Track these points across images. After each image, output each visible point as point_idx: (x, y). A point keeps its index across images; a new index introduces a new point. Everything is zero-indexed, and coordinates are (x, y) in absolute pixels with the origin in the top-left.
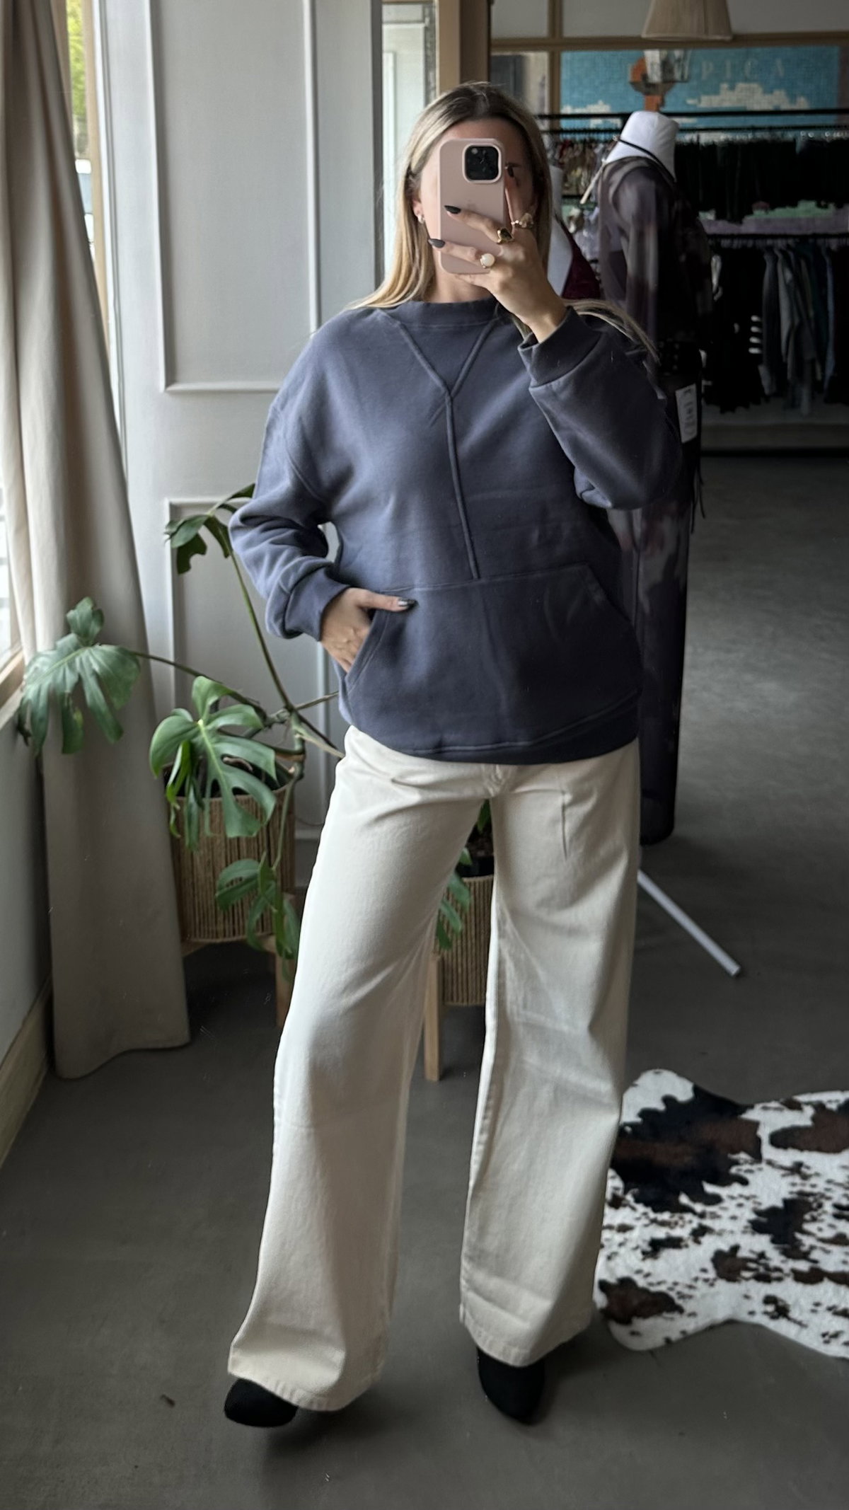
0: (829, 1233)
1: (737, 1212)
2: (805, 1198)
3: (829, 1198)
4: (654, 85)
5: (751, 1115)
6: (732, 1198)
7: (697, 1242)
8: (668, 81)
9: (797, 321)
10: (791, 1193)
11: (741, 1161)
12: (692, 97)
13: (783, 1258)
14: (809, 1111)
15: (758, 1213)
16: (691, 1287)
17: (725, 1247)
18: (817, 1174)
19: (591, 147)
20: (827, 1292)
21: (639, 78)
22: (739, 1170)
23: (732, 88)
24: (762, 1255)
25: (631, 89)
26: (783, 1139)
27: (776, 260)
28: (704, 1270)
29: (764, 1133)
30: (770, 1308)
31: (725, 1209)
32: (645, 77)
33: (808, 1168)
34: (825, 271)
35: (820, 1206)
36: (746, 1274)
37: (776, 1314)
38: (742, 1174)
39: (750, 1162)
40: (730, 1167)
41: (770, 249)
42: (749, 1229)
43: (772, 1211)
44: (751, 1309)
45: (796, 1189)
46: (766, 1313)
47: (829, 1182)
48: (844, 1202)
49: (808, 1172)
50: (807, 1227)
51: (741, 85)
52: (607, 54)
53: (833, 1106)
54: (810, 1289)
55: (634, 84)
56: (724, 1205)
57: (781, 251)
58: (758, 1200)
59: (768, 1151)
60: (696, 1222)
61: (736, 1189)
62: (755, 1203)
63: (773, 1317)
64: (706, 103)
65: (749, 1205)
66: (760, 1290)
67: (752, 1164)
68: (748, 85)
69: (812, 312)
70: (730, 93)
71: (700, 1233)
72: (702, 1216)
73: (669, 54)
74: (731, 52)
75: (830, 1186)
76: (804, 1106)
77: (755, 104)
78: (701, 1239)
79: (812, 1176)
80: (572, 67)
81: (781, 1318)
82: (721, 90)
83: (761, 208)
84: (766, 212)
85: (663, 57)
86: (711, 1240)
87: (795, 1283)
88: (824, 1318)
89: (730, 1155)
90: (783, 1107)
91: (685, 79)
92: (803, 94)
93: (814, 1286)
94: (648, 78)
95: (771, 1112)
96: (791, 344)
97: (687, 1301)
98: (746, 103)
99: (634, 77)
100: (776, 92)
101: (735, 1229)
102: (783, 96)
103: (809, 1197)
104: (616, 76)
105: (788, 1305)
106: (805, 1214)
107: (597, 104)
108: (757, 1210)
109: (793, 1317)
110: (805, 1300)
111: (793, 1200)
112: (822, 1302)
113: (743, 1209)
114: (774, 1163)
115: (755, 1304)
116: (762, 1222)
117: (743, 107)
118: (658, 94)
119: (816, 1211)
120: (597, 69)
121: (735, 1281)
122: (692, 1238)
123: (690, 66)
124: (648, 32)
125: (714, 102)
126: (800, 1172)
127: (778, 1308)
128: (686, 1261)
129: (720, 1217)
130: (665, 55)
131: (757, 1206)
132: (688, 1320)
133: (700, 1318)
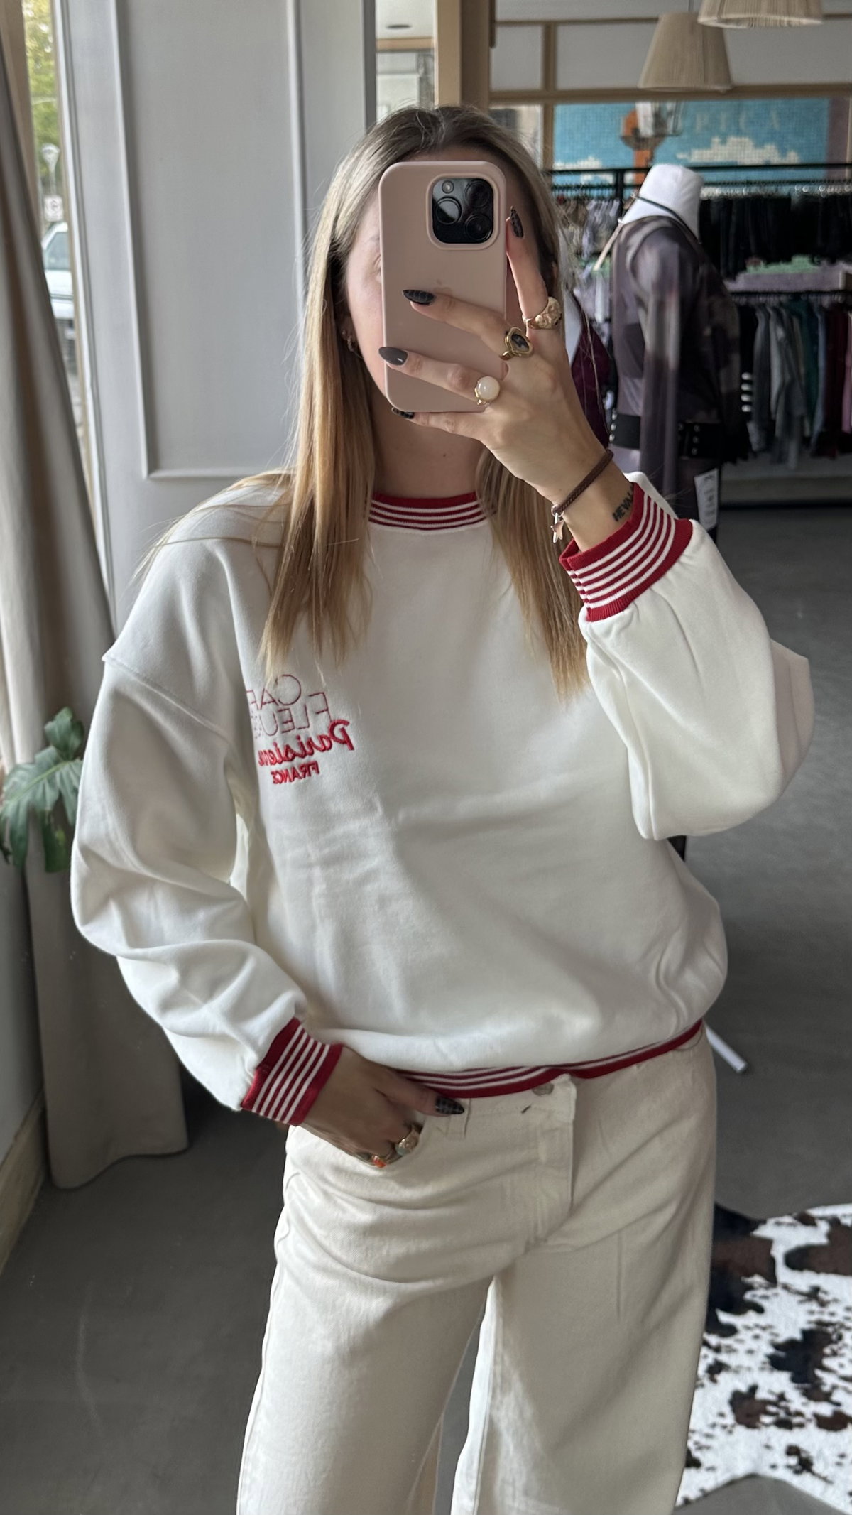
0: (850, 1370)
1: (751, 1344)
2: (824, 1328)
3: (849, 1329)
4: (644, 139)
5: (765, 1231)
6: (748, 1328)
7: (714, 1381)
8: (660, 135)
9: (788, 378)
10: (810, 1322)
11: (756, 1285)
12: (683, 150)
13: (804, 1400)
14: (824, 1227)
15: (777, 1346)
16: (708, 1436)
17: (743, 1388)
18: (836, 1301)
19: (584, 204)
21: (630, 134)
22: (754, 1296)
23: (724, 142)
24: (782, 1397)
25: (620, 143)
26: (800, 1259)
27: (768, 317)
28: (722, 1415)
29: (778, 1252)
30: (793, 1461)
31: (741, 1341)
32: (636, 131)
33: (826, 1293)
34: (817, 328)
35: (840, 1338)
36: (766, 1419)
37: (799, 1468)
38: (757, 1300)
39: (764, 1285)
40: (744, 1293)
41: (763, 306)
42: (768, 1366)
43: (790, 1345)
44: (772, 1462)
45: (815, 1318)
46: (789, 1467)
47: (848, 1309)
49: (827, 1298)
50: (828, 1362)
51: (733, 139)
52: (598, 108)
53: (848, 1221)
54: (833, 1437)
55: (625, 139)
56: (739, 1336)
57: (775, 309)
58: (775, 1331)
59: (783, 1274)
60: (712, 1357)
61: (751, 1318)
62: (771, 1334)
63: (797, 1472)
64: (698, 156)
65: (766, 1336)
66: (783, 1438)
67: (767, 1288)
68: (739, 139)
69: (802, 370)
70: (723, 148)
71: (716, 1369)
72: (717, 1349)
73: (660, 108)
74: (724, 104)
75: (848, 1314)
76: (818, 1221)
77: (746, 158)
78: (716, 1377)
79: (829, 1302)
80: (565, 121)
81: (805, 1473)
82: (713, 145)
83: (751, 264)
84: (756, 268)
85: (655, 108)
86: (727, 1379)
87: (817, 1430)
88: (849, 1472)
89: (743, 1279)
90: (796, 1222)
91: (678, 133)
92: (793, 148)
93: (838, 1434)
94: (640, 132)
95: (784, 1228)
96: (781, 401)
97: (704, 1453)
98: (737, 157)
99: (625, 131)
100: (766, 146)
101: (752, 1366)
102: (774, 150)
103: (828, 1327)
104: (607, 129)
105: (811, 1457)
106: (825, 1347)
107: (587, 159)
108: (774, 1343)
109: (816, 1472)
110: (829, 1450)
111: (811, 1330)
112: (847, 1453)
113: (759, 1341)
114: (789, 1287)
115: (776, 1456)
116: (779, 1356)
117: (733, 161)
118: (649, 147)
119: (836, 1344)
120: (589, 122)
121: (754, 1428)
122: (708, 1375)
123: (682, 117)
124: (645, 83)
125: (705, 156)
126: (817, 1299)
127: (801, 1460)
128: (703, 1403)
129: (735, 1351)
130: (657, 107)
131: (774, 1338)
132: (707, 1475)
133: (718, 1473)
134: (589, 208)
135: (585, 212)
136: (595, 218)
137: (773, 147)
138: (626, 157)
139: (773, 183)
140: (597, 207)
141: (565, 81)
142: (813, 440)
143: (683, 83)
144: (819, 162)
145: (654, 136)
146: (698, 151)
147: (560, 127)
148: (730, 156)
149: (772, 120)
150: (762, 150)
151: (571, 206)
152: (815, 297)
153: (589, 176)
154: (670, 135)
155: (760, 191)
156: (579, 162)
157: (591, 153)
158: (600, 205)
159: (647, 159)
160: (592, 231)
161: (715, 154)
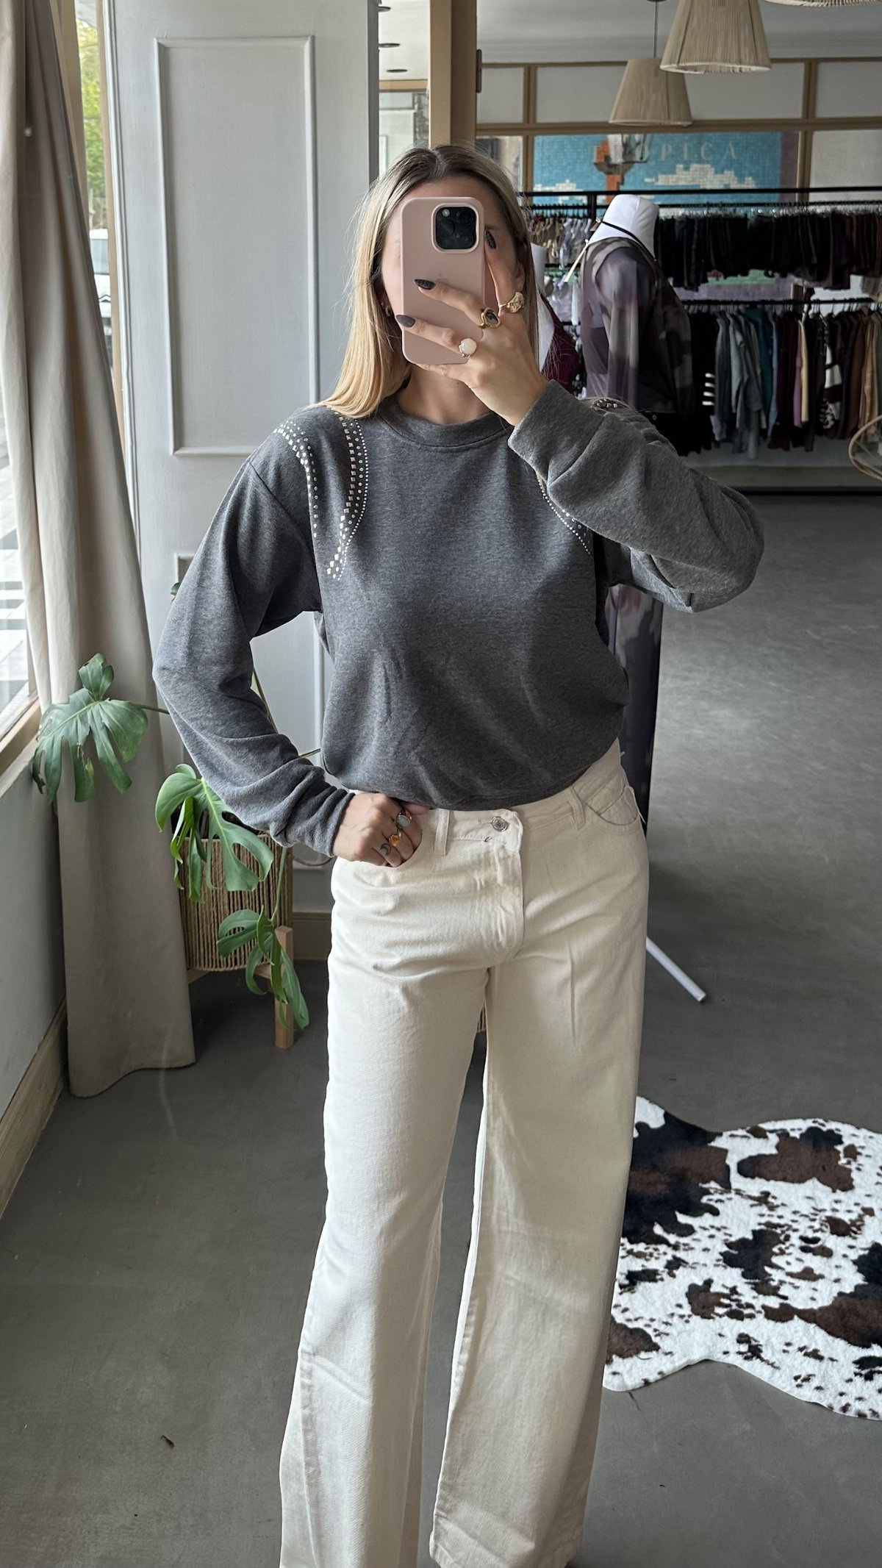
0: (797, 1268)
1: (709, 1243)
2: (774, 1230)
3: (796, 1230)
4: (615, 166)
5: (719, 1143)
6: (705, 1229)
7: (674, 1276)
8: (629, 162)
9: (746, 378)
10: (760, 1224)
11: (712, 1191)
12: (650, 176)
13: (755, 1294)
14: (774, 1139)
15: (729, 1245)
16: (667, 1323)
17: (700, 1283)
18: (783, 1204)
19: (560, 222)
20: (796, 1330)
21: (603, 160)
22: (710, 1200)
23: (687, 169)
24: (734, 1290)
25: (595, 169)
26: (751, 1167)
27: (728, 323)
28: (679, 1306)
29: (732, 1161)
30: (744, 1348)
31: (697, 1240)
32: (607, 158)
33: (774, 1198)
34: (772, 335)
35: (787, 1238)
36: (720, 1310)
38: (712, 1203)
39: (720, 1192)
40: (701, 1197)
41: (723, 313)
42: (721, 1263)
43: (743, 1242)
44: (726, 1350)
45: (764, 1220)
46: (740, 1353)
47: (795, 1212)
48: (810, 1234)
49: (776, 1202)
50: (775, 1260)
51: (695, 166)
52: (574, 138)
53: (796, 1134)
54: (780, 1327)
55: (596, 164)
56: (695, 1236)
57: (732, 316)
58: (728, 1232)
59: (737, 1180)
60: (670, 1253)
61: (707, 1219)
62: (726, 1234)
63: (747, 1358)
64: (663, 181)
65: (720, 1236)
66: (735, 1328)
67: (722, 1194)
68: (701, 166)
69: (759, 371)
70: (685, 172)
71: (674, 1264)
72: (676, 1247)
73: (630, 138)
74: (687, 136)
75: (796, 1217)
76: (768, 1134)
77: (708, 183)
78: (675, 1271)
79: (777, 1206)
80: (544, 151)
81: (754, 1358)
82: (677, 170)
83: (714, 276)
84: (717, 280)
85: (624, 140)
86: (685, 1274)
87: (766, 1320)
88: (795, 1359)
89: (700, 1185)
90: (749, 1135)
91: (644, 159)
92: (750, 175)
93: (785, 1325)
94: (611, 159)
95: (738, 1139)
96: (740, 397)
97: (663, 1338)
98: (700, 182)
99: (598, 158)
100: (726, 172)
101: (708, 1262)
102: (733, 176)
103: (776, 1228)
104: (582, 157)
105: (760, 1345)
106: (774, 1246)
107: (564, 182)
108: (728, 1242)
109: (765, 1359)
110: (776, 1339)
111: (761, 1231)
112: (793, 1342)
113: (714, 1240)
114: (742, 1192)
115: (728, 1343)
116: (732, 1254)
117: (697, 186)
118: (619, 174)
119: (784, 1243)
120: (565, 150)
121: (709, 1318)
122: (667, 1270)
123: (649, 148)
124: (614, 119)
125: (670, 180)
126: (767, 1203)
127: (750, 1347)
128: (662, 1295)
129: (692, 1249)
130: (627, 139)
131: (727, 1237)
132: (665, 1359)
133: (676, 1357)
134: (565, 225)
135: (562, 228)
136: (572, 235)
137: (733, 172)
138: (598, 181)
139: (732, 205)
140: (572, 224)
141: (545, 115)
142: (769, 433)
143: (649, 120)
144: (773, 187)
145: (624, 163)
146: (664, 176)
147: (541, 154)
148: (693, 181)
149: (729, 150)
150: (722, 176)
151: (549, 223)
152: (769, 306)
153: (566, 198)
154: (638, 162)
155: (720, 212)
156: (557, 185)
157: (568, 177)
158: (575, 223)
159: (618, 184)
160: (567, 245)
161: (679, 178)
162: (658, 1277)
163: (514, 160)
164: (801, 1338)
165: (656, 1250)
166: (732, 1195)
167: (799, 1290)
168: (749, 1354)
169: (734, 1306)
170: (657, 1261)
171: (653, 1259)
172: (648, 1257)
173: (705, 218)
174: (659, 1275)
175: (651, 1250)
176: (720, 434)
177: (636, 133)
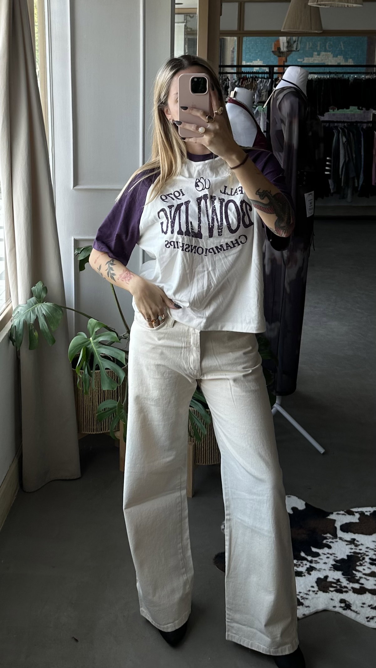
0: (368, 571)
1: (326, 560)
3: (367, 555)
4: (283, 52)
5: (332, 517)
6: (325, 554)
7: (310, 574)
8: (290, 50)
9: (347, 159)
10: (350, 553)
11: (328, 538)
12: (300, 58)
13: (348, 582)
14: (357, 516)
15: (336, 561)
16: (307, 594)
17: (322, 577)
18: (362, 544)
19: (255, 80)
20: (368, 598)
21: (276, 50)
22: (327, 542)
23: (319, 55)
24: (338, 580)
25: (272, 54)
26: (346, 528)
27: (338, 132)
28: (313, 587)
29: (338, 525)
30: (343, 605)
31: (321, 559)
32: (279, 49)
33: (358, 541)
34: (361, 138)
35: (364, 559)
36: (331, 589)
38: (328, 543)
40: (323, 541)
41: (336, 127)
42: (332, 569)
43: (342, 560)
44: (334, 605)
45: (352, 551)
46: (341, 607)
47: (367, 548)
48: (374, 557)
49: (358, 543)
50: (358, 568)
51: (323, 53)
52: (262, 38)
53: (368, 514)
54: (360, 596)
55: (273, 52)
56: (321, 557)
57: (341, 128)
59: (340, 534)
60: (308, 565)
61: (326, 550)
62: (334, 557)
63: (344, 609)
64: (307, 61)
65: (332, 557)
66: (338, 597)
67: (333, 539)
68: (326, 53)
69: (354, 156)
70: (318, 57)
71: (310, 570)
72: (311, 562)
73: (290, 39)
74: (319, 38)
75: (367, 550)
76: (355, 513)
77: (329, 62)
78: (311, 572)
79: (359, 545)
80: (247, 44)
81: (348, 609)
82: (314, 55)
83: (332, 109)
84: (333, 111)
85: (288, 39)
86: (315, 573)
87: (353, 594)
88: (367, 610)
89: (323, 535)
90: (345, 513)
91: (298, 50)
92: (351, 58)
93: (362, 596)
94: (281, 49)
95: (340, 516)
96: (344, 169)
97: (305, 600)
98: (325, 61)
99: (275, 49)
100: (338, 56)
101: (326, 568)
102: (342, 58)
103: (358, 555)
104: (266, 48)
105: (351, 604)
106: (357, 562)
107: (257, 60)
108: (335, 560)
109: (353, 609)
110: (358, 601)
111: (351, 555)
112: (366, 603)
113: (329, 559)
114: (342, 539)
115: (336, 603)
116: (338, 565)
117: (323, 63)
118: (284, 57)
119: (362, 561)
120: (258, 44)
121: (327, 592)
122: (307, 572)
123: (300, 44)
124: (284, 29)
125: (310, 60)
126: (354, 543)
127: (346, 605)
128: (305, 582)
129: (319, 563)
130: (289, 39)
131: (335, 558)
132: (306, 609)
133: (311, 608)
134: (258, 82)
135: (256, 84)
136: (261, 87)
137: (342, 57)
138: (274, 60)
139: (341, 73)
140: (261, 82)
141: (248, 27)
142: (359, 189)
143: (301, 29)
144: (362, 64)
145: (287, 51)
146: (307, 58)
147: (245, 46)
148: (322, 61)
149: (341, 45)
150: (337, 58)
151: (250, 81)
152: (360, 124)
153: (258, 68)
154: (294, 51)
155: (335, 77)
156: (253, 62)
157: (258, 58)
158: (263, 81)
159: (284, 61)
160: (258, 92)
161: (315, 59)
162: (303, 575)
163: (232, 49)
164: (370, 602)
165: (302, 563)
166: (338, 540)
167: (369, 581)
168: (345, 608)
169: (338, 587)
170: (302, 568)
171: (300, 567)
172: (298, 566)
173: (328, 79)
174: (303, 573)
175: (299, 563)
176: (333, 189)
177: (293, 36)
